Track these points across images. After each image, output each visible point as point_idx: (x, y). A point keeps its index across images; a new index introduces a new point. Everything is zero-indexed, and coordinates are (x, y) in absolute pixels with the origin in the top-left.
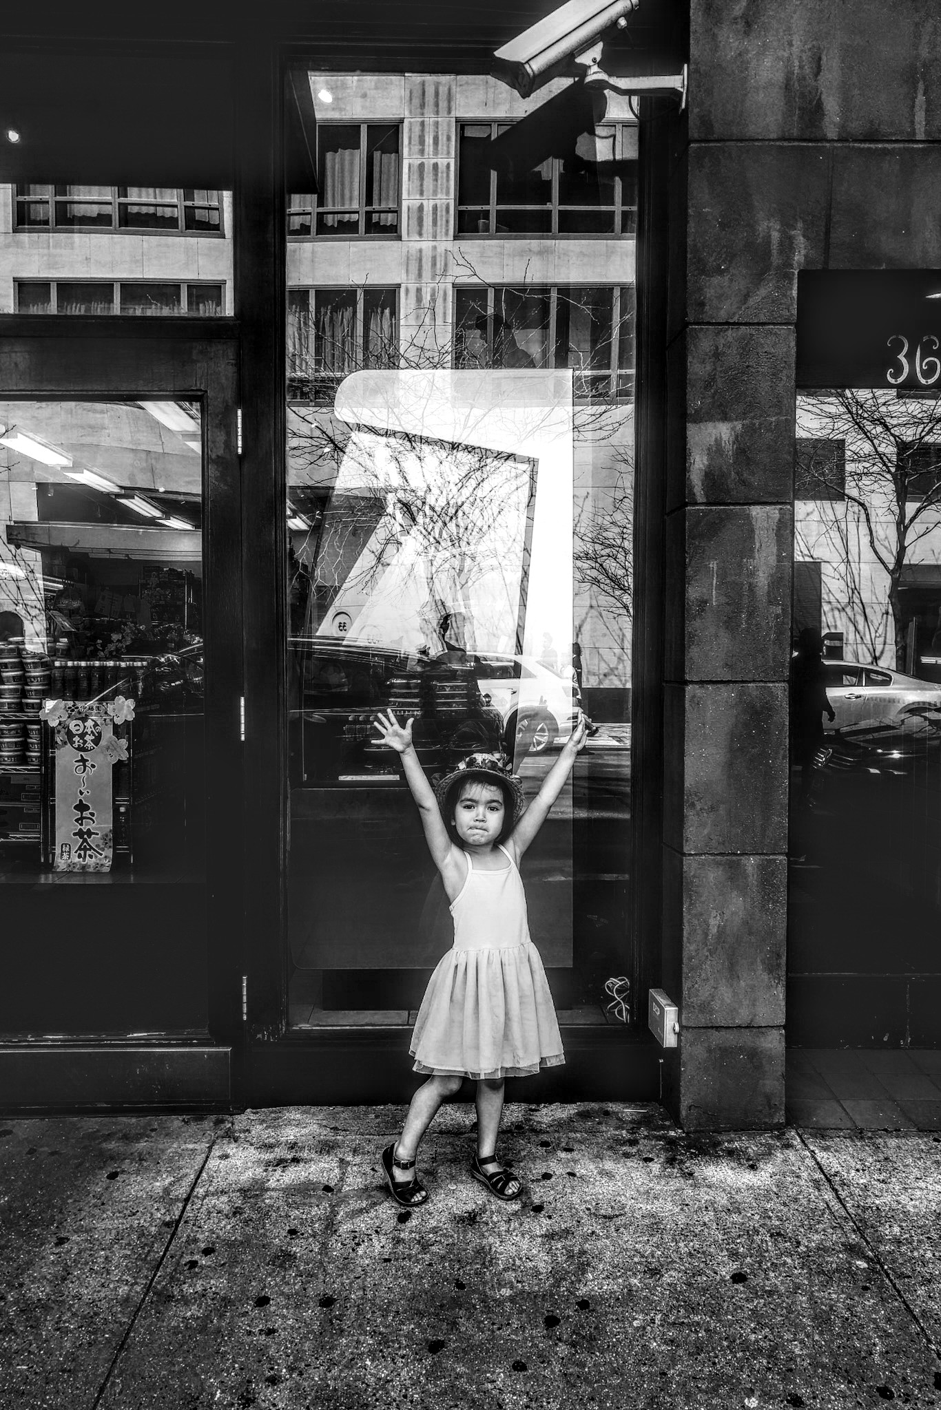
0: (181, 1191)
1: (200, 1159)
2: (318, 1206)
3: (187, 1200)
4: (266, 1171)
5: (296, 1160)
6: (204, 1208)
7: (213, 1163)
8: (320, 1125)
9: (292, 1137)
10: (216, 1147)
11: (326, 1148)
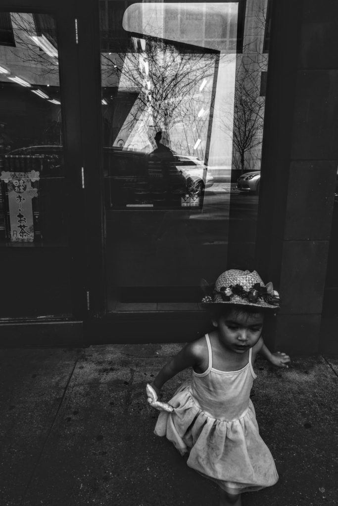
0: (63, 384)
1: (71, 368)
2: (122, 391)
3: (66, 388)
4: (99, 374)
5: (112, 370)
6: (74, 392)
7: (77, 371)
8: (122, 353)
9: (110, 359)
10: (78, 363)
11: (125, 364)
